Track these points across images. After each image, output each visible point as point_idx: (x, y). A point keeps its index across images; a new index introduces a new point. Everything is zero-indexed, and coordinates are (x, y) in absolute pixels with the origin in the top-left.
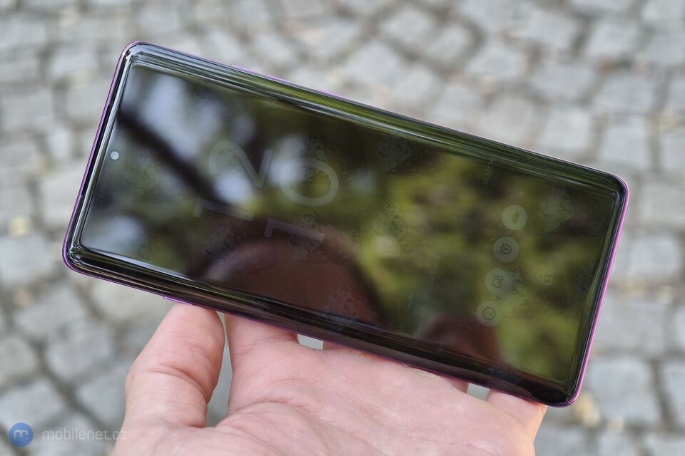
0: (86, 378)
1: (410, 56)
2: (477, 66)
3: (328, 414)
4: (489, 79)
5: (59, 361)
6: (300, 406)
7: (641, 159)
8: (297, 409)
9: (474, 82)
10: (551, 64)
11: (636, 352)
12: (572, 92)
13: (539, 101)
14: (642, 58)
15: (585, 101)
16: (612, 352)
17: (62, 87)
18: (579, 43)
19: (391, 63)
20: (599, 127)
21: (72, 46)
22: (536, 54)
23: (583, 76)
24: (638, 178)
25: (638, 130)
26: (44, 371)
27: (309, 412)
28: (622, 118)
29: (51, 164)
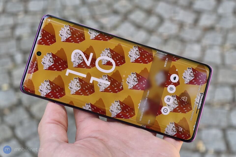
0: (29, 139)
1: (139, 27)
2: (161, 30)
3: (111, 143)
4: (166, 34)
5: (19, 133)
6: (102, 140)
7: (218, 61)
8: (101, 140)
9: (160, 35)
10: (187, 28)
11: (217, 126)
12: (194, 38)
13: (183, 41)
14: (218, 26)
15: (198, 41)
16: (209, 127)
17: (19, 39)
18: (196, 21)
19: (132, 29)
20: (204, 50)
21: (22, 25)
22: (181, 25)
23: (198, 32)
24: (217, 67)
25: (217, 51)
26: (15, 136)
27: (105, 142)
28: (211, 46)
29: (16, 66)
